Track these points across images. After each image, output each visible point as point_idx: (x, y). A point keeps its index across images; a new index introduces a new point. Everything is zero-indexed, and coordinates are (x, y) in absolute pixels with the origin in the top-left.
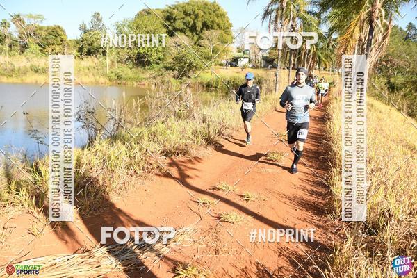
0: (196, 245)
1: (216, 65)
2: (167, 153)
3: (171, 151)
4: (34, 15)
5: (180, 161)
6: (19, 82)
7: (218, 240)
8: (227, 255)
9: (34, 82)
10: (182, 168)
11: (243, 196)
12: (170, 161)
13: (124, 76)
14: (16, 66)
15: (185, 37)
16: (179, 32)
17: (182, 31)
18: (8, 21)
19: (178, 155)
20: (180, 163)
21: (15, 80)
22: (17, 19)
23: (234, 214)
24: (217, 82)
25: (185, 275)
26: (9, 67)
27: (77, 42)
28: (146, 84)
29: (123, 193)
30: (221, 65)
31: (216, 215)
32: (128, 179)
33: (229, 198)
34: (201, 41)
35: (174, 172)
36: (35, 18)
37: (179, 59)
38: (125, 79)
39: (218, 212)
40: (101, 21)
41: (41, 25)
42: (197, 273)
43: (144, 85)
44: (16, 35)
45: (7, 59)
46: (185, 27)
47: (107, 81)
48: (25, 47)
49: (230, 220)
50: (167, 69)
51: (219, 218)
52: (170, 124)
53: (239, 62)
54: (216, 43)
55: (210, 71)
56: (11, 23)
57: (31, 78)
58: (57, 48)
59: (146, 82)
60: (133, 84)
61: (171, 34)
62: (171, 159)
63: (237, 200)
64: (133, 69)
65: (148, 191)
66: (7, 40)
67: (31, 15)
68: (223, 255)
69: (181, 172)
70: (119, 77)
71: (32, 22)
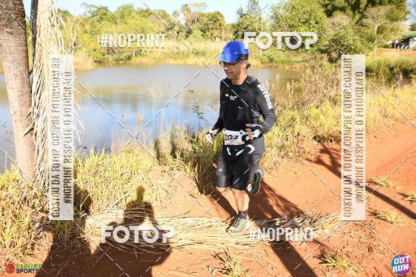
0: (346, 237)
1: (379, 47)
2: (319, 139)
3: (324, 138)
4: (198, 3)
5: (332, 149)
6: (183, 63)
7: (372, 237)
8: (382, 255)
9: (194, 63)
10: (335, 156)
11: (406, 196)
12: (322, 147)
13: (276, 59)
14: (181, 49)
15: (344, 17)
16: (338, 12)
17: (342, 9)
18: (179, 11)
19: (331, 141)
20: (333, 151)
21: (180, 62)
22: (186, 8)
23: (394, 213)
24: (379, 67)
25: (333, 264)
26: (176, 50)
27: (233, 26)
28: (298, 68)
29: (274, 172)
30: (386, 47)
31: (371, 211)
32: (280, 160)
33: (388, 195)
34: (364, 20)
35: (326, 158)
36: (199, 6)
37: (336, 41)
38: (276, 62)
39: (374, 208)
40: (257, 4)
41: (203, 12)
42: (346, 265)
43: (296, 68)
44: (183, 23)
45: (175, 44)
46: (346, 5)
47: (259, 63)
48: (189, 32)
49: (388, 218)
50: (322, 52)
51: (375, 214)
52: (324, 109)
53: (411, 43)
54: (382, 21)
55: (371, 54)
56: (180, 12)
57: (192, 60)
58: (216, 33)
59: (298, 66)
60: (284, 68)
61: (329, 14)
62: (323, 146)
63: (398, 199)
64: (286, 52)
65: (298, 174)
66: (176, 28)
67: (196, 3)
68: (377, 255)
69: (333, 160)
70: (271, 60)
71: (197, 9)
